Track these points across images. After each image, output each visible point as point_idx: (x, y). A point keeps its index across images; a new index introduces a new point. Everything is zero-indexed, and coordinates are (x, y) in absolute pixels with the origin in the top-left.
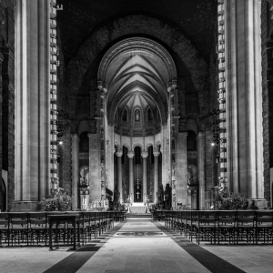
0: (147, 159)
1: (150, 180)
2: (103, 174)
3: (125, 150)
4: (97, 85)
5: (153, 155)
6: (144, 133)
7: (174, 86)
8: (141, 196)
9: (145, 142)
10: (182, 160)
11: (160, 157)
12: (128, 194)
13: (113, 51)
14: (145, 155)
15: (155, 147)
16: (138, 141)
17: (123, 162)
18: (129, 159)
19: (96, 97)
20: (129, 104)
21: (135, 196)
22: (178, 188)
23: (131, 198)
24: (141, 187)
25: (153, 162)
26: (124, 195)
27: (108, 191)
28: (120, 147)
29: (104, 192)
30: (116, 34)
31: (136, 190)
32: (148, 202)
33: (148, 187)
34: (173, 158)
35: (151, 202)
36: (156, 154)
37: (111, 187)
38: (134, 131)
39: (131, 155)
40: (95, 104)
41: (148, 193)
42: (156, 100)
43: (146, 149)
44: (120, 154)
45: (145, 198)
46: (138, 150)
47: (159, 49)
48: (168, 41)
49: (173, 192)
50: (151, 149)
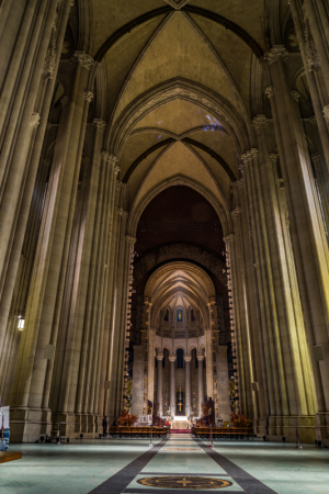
0: (191, 363)
1: (194, 388)
2: (146, 386)
3: (166, 352)
4: (144, 300)
5: (196, 360)
6: (187, 334)
7: (213, 303)
8: (183, 407)
9: (188, 344)
10: (223, 373)
11: (204, 362)
12: (169, 404)
13: (159, 271)
14: (188, 359)
15: (199, 350)
16: (181, 343)
17: (163, 366)
18: (170, 363)
19: (142, 312)
20: (171, 304)
21: (177, 407)
22: (221, 402)
23: (172, 410)
24: (184, 395)
25: (197, 366)
26: (164, 406)
27: (149, 403)
28: (161, 350)
29: (145, 405)
30: (161, 259)
31: (178, 401)
32: (191, 416)
33: (192, 397)
34: (215, 371)
35: (196, 415)
36: (200, 358)
37: (151, 397)
38: (176, 332)
39: (173, 359)
40: (141, 317)
41: (192, 405)
42: (198, 304)
43: (189, 352)
44: (160, 358)
45: (188, 411)
46: (180, 353)
47: (199, 270)
48: (207, 265)
49: (216, 406)
50: (194, 352)
